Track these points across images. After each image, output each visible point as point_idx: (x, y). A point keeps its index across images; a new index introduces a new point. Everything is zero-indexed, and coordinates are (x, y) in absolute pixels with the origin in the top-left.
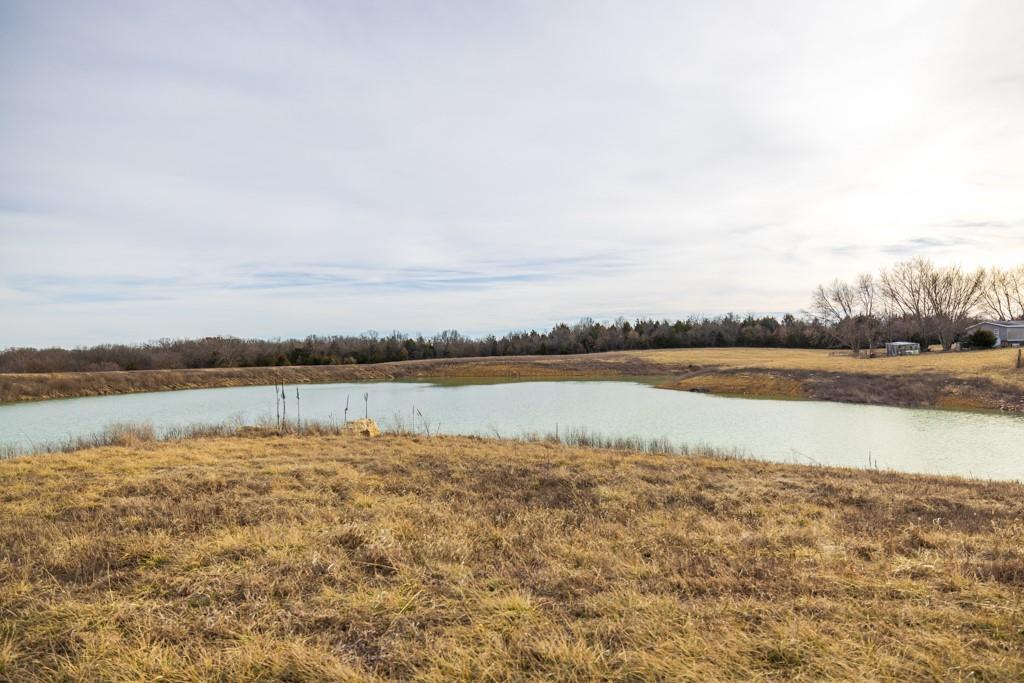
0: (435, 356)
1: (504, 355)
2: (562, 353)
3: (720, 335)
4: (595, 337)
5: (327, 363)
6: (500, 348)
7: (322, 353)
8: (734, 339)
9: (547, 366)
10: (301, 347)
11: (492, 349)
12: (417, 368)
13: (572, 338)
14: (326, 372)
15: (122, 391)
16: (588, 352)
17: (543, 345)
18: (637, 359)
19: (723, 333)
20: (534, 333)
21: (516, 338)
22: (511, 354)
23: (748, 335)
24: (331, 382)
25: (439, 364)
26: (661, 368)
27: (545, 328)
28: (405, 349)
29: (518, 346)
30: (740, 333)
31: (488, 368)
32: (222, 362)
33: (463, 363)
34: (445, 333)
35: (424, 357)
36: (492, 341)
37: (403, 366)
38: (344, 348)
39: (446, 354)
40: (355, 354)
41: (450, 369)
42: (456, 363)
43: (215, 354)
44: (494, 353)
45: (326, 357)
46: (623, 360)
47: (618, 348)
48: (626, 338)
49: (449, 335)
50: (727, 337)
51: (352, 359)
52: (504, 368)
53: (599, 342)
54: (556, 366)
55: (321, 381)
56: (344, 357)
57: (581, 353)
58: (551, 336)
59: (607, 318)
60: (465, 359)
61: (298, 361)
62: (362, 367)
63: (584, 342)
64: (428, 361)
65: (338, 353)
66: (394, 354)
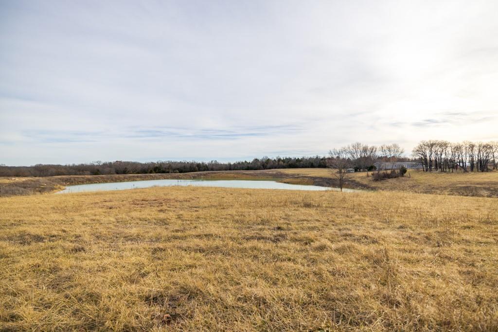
0: (208, 170)
1: (234, 170)
2: (255, 170)
3: (312, 164)
4: (267, 164)
5: (168, 172)
6: (232, 167)
7: (166, 168)
8: (317, 165)
9: (247, 174)
10: (158, 166)
11: (230, 168)
12: (201, 174)
13: (259, 164)
14: (169, 176)
15: (106, 182)
16: (264, 169)
17: (248, 167)
18: (280, 172)
19: (314, 163)
20: (246, 162)
21: (239, 163)
22: (236, 170)
23: (322, 164)
24: (171, 179)
25: (208, 173)
26: (287, 175)
27: (250, 160)
28: (197, 167)
29: (239, 167)
30: (320, 163)
31: (226, 175)
32: (128, 172)
33: (218, 173)
34: (212, 161)
35: (204, 171)
36: (230, 165)
37: (196, 174)
38: (174, 166)
39: (212, 169)
40: (178, 169)
41: (213, 175)
42: (215, 173)
43: (126, 168)
44: (230, 169)
45: (167, 170)
46: (274, 173)
47: (276, 168)
48: (278, 164)
49: (213, 162)
50: (315, 164)
51: (177, 171)
52: (232, 175)
53: (268, 166)
54: (250, 174)
55: (168, 179)
56: (174, 170)
57: (262, 169)
58: (252, 163)
59: (273, 157)
60: (218, 171)
61: (157, 171)
62: (182, 174)
63: (263, 165)
64: (205, 172)
65: (171, 168)
66: (193, 169)
